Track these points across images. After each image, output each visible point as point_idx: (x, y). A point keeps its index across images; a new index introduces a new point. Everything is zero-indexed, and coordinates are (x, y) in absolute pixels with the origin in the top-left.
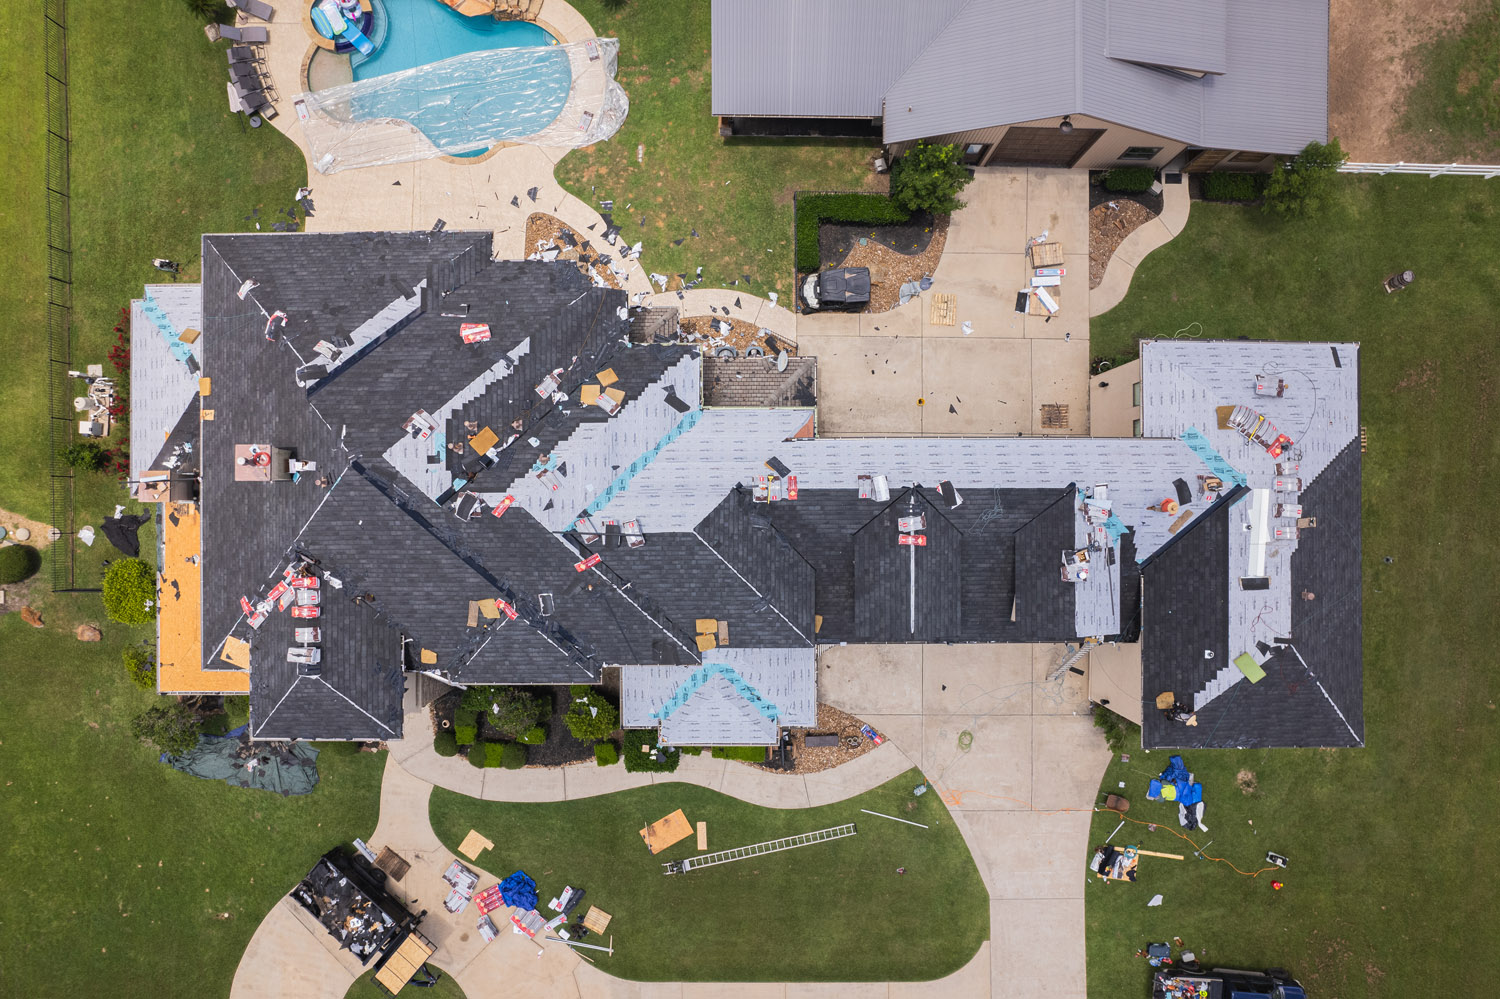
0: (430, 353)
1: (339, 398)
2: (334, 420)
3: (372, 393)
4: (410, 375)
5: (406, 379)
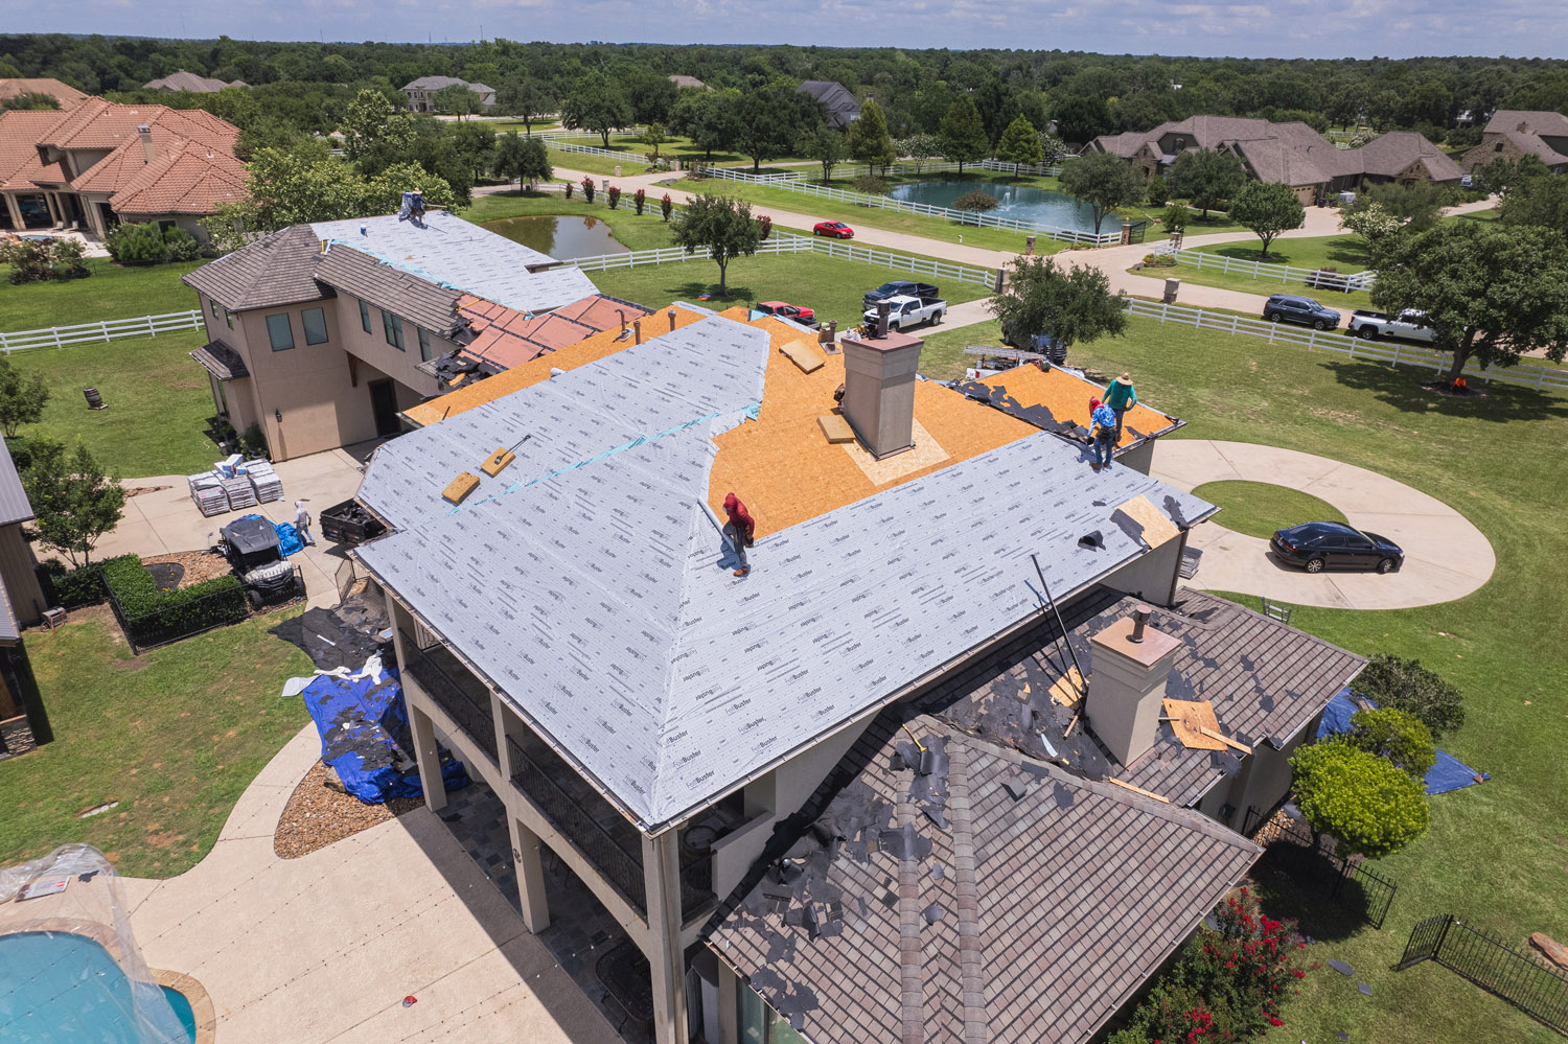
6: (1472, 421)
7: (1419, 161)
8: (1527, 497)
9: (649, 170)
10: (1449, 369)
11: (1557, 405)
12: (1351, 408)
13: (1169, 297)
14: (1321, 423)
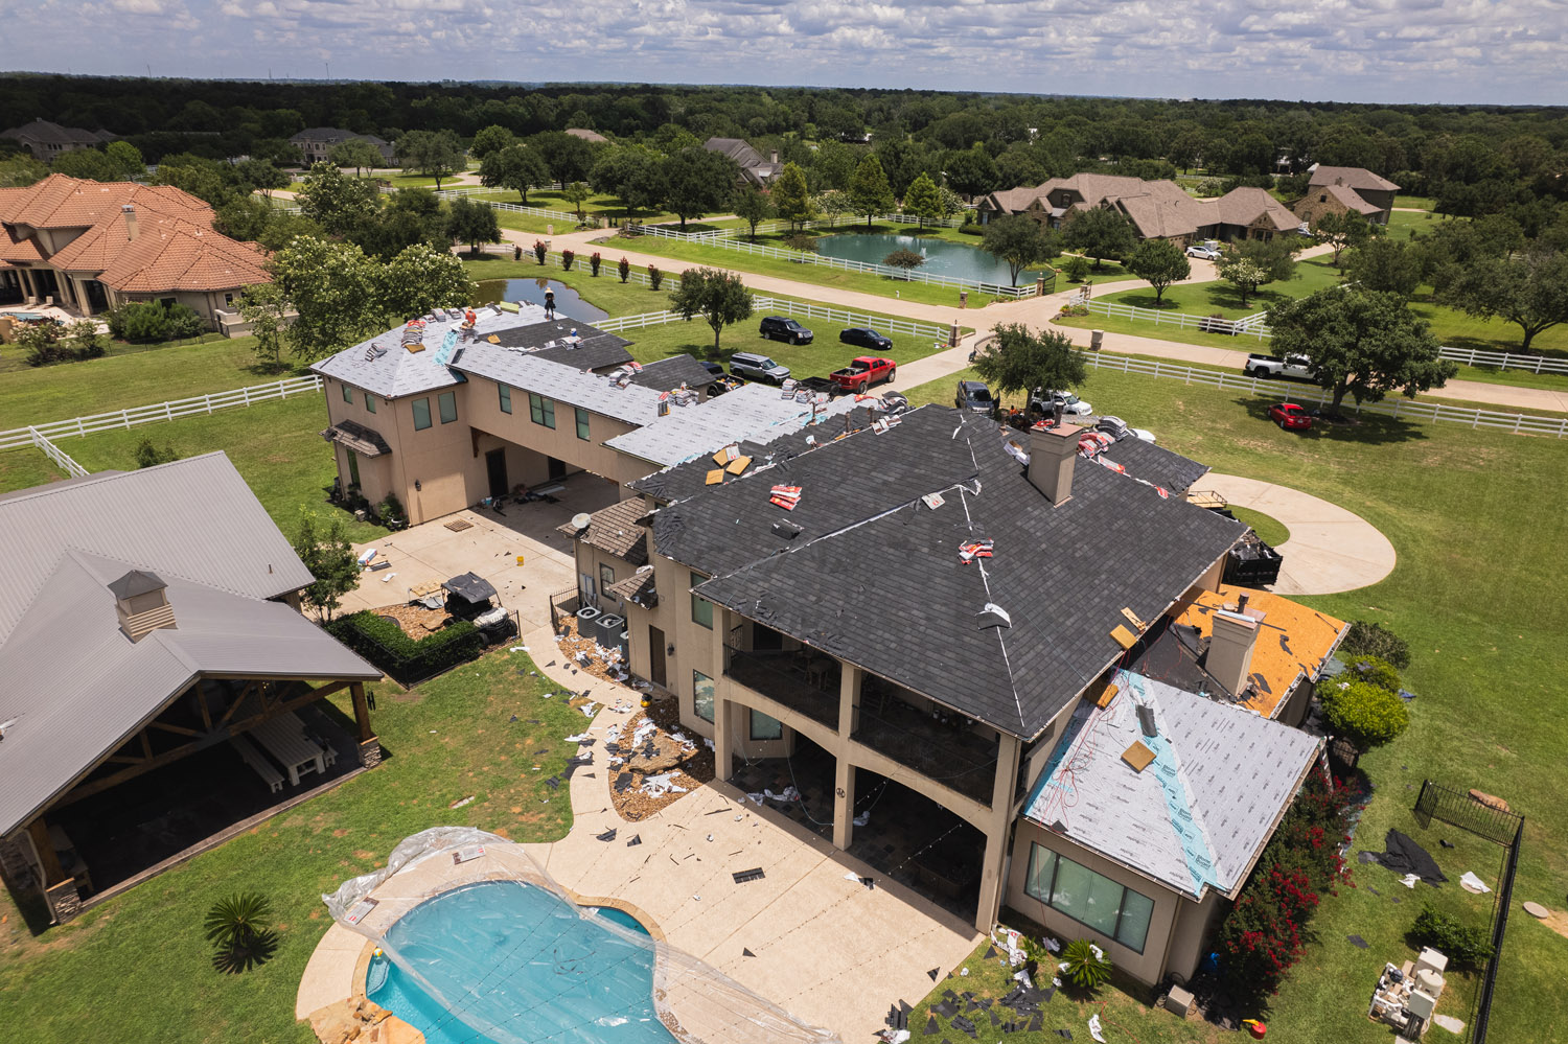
0: (838, 490)
1: (947, 468)
2: (960, 446)
3: (914, 465)
4: (870, 471)
5: (875, 469)
6: (1355, 445)
7: (1266, 213)
8: (1407, 504)
9: (578, 228)
10: (1331, 402)
11: (1412, 429)
12: (1265, 438)
13: (1095, 346)
14: (1247, 452)
